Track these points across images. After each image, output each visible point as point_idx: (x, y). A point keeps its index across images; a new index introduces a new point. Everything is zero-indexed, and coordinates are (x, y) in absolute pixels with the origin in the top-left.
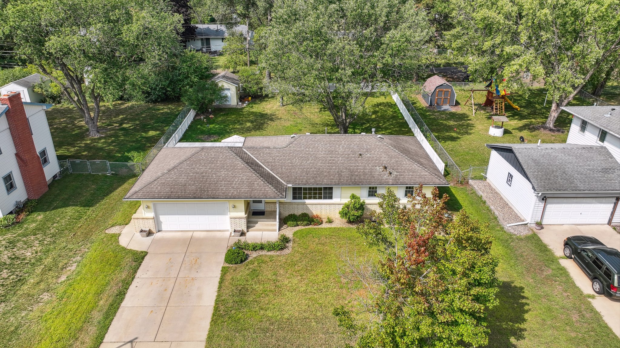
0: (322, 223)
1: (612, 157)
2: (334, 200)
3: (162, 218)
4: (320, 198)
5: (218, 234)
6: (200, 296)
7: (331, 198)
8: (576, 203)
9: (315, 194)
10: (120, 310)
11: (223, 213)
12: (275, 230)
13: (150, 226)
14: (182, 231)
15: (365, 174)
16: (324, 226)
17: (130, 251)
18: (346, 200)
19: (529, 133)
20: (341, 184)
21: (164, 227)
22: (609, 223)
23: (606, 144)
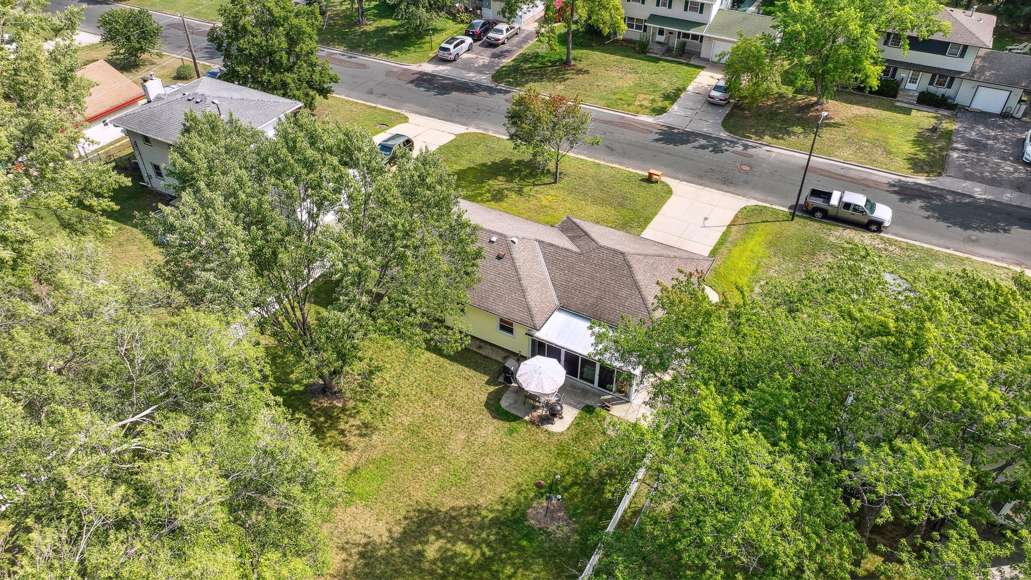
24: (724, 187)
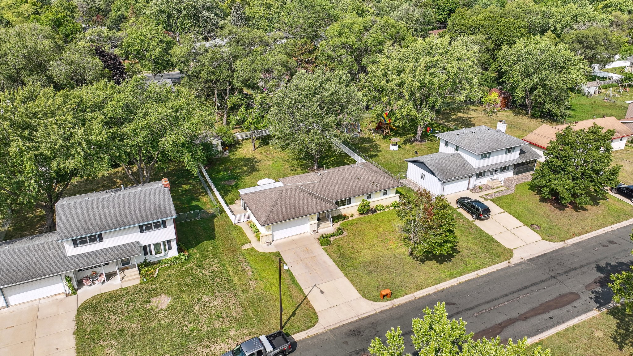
0: (348, 218)
1: (463, 158)
2: (352, 204)
3: (275, 233)
4: (345, 205)
5: (304, 235)
6: (325, 262)
7: (350, 203)
8: (455, 183)
9: (343, 203)
10: (296, 277)
11: (305, 223)
12: (331, 226)
13: (269, 239)
14: (284, 238)
15: (366, 188)
16: (351, 219)
17: (270, 254)
18: (359, 203)
19: (410, 145)
20: (356, 196)
21: (275, 238)
22: (468, 189)
23: (459, 152)
24: (351, 328)
